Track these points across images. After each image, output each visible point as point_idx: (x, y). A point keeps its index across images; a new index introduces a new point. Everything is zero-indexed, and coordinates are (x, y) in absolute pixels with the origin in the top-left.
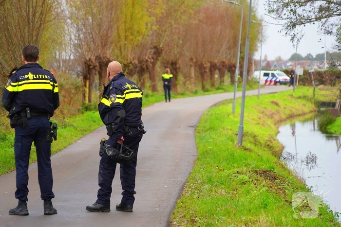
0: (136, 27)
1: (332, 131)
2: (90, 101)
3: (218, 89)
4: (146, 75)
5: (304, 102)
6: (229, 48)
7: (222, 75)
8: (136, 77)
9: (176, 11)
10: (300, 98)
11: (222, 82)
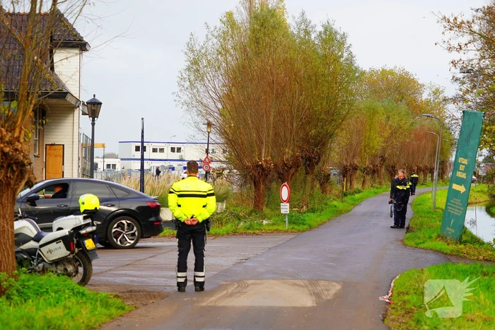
0: (371, 144)
1: (493, 211)
2: (346, 190)
3: (422, 184)
4: (376, 175)
5: (481, 194)
6: (430, 156)
7: (425, 175)
8: (370, 176)
9: (396, 133)
10: (478, 192)
11: (425, 180)
